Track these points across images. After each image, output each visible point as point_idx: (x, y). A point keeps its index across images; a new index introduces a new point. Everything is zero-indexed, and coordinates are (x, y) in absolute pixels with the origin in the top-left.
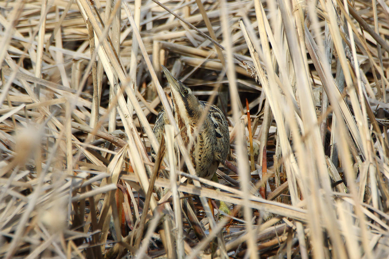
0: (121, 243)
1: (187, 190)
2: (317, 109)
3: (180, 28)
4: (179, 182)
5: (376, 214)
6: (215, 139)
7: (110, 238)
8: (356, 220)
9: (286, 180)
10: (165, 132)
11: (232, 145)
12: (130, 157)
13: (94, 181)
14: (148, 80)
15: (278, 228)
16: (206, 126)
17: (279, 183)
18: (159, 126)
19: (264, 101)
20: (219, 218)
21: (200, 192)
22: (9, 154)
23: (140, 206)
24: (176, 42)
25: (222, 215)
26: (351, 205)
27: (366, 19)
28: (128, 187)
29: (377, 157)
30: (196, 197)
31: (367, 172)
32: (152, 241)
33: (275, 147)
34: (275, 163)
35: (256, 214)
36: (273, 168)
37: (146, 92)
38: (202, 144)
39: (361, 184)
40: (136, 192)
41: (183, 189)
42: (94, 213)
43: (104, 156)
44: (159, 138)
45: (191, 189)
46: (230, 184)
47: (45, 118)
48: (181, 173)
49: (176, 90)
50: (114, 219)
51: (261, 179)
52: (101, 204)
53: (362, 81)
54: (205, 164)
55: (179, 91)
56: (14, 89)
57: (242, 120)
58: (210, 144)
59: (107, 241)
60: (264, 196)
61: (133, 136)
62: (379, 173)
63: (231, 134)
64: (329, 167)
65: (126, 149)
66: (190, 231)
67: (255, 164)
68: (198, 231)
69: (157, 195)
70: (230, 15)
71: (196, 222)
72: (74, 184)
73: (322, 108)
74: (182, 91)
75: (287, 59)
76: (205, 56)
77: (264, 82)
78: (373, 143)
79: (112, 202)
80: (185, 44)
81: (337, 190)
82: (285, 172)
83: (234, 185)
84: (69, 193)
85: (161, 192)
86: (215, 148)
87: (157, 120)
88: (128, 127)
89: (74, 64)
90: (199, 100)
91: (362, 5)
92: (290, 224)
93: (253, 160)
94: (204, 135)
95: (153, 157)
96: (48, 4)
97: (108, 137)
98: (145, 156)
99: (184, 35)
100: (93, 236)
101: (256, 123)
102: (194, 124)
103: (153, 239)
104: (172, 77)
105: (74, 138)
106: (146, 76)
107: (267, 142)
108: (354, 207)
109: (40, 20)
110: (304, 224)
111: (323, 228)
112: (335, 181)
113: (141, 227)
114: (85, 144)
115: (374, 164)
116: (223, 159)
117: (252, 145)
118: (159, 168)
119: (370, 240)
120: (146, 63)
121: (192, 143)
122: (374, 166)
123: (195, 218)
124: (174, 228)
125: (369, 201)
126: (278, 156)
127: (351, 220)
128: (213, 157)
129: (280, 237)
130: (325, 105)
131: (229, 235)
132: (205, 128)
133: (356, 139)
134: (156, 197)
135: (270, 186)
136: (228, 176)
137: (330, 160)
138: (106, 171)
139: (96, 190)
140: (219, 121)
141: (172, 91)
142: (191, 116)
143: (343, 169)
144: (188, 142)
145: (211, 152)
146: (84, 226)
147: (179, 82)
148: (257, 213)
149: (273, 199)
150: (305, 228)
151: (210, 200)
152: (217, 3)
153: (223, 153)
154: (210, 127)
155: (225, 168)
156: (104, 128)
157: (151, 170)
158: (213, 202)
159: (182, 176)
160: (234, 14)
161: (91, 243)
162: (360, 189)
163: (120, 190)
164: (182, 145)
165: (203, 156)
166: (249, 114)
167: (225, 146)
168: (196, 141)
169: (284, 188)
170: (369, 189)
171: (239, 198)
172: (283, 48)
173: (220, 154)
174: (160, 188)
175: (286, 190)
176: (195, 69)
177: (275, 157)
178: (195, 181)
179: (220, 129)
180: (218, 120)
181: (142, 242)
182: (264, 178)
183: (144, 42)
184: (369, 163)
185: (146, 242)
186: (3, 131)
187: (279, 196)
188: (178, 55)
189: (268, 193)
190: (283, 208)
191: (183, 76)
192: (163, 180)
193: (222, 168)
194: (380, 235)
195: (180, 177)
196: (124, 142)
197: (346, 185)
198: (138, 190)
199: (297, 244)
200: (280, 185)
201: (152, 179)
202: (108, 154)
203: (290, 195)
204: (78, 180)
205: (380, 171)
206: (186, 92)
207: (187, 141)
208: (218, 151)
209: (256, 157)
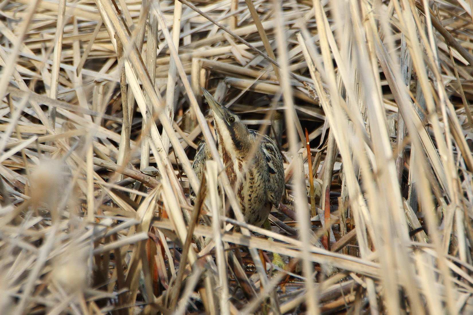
0: (153, 304)
1: (233, 239)
2: (391, 141)
3: (225, 42)
4: (223, 231)
5: (464, 268)
6: (268, 175)
7: (140, 298)
8: (440, 276)
9: (354, 227)
10: (206, 169)
11: (287, 185)
12: (164, 200)
13: (120, 229)
14: (186, 106)
15: (344, 286)
16: (257, 160)
17: (345, 231)
18: (199, 160)
19: (328, 131)
20: (272, 275)
21: (248, 242)
22: (17, 198)
23: (176, 258)
24: (219, 59)
25: (276, 271)
26: (433, 257)
27: (451, 32)
28: (162, 236)
29: (465, 199)
30: (244, 249)
31: (452, 217)
32: (191, 302)
33: (340, 187)
34: (340, 207)
35: (317, 269)
36: (338, 214)
37: (183, 121)
38: (253, 182)
39: (445, 231)
40: (171, 242)
41: (228, 238)
42: (121, 268)
43: (133, 198)
44: (200, 174)
45: (238, 238)
46: (286, 233)
47: (62, 152)
48: (226, 219)
49: (220, 117)
50: (145, 275)
51: (324, 227)
52: (129, 256)
53: (447, 107)
54: (256, 206)
55: (223, 119)
56: (23, 118)
57: (300, 154)
58: (262, 181)
59: (136, 303)
60: (327, 247)
61: (168, 174)
62: (467, 218)
63: (286, 172)
64: (406, 211)
65: (159, 190)
66: (236, 290)
67: (316, 208)
68: (247, 290)
69: (197, 246)
70: (286, 26)
71: (244, 279)
72: (95, 233)
73: (398, 139)
74: (227, 119)
75: (355, 79)
76: (255, 77)
77: (327, 108)
78: (460, 182)
79: (142, 255)
80: (230, 62)
81: (416, 239)
82: (352, 217)
83: (290, 234)
84: (89, 244)
85: (201, 242)
86: (268, 186)
87: (198, 153)
88: (162, 163)
89: (96, 87)
90: (248, 129)
91: (446, 14)
92: (359, 280)
93: (313, 202)
94: (255, 171)
95: (192, 200)
96: (66, 14)
97: (136, 175)
98: (182, 198)
99: (229, 52)
100: (118, 296)
101: (318, 158)
102: (242, 158)
103: (192, 299)
104: (215, 102)
105: (97, 176)
106: (183, 101)
107: (331, 182)
108: (436, 260)
109: (57, 34)
110: (376, 281)
111: (399, 286)
112: (413, 228)
113: (178, 285)
114: (110, 185)
115: (461, 207)
116: (276, 200)
117: (312, 185)
118: (199, 212)
119: (457, 300)
120: (183, 85)
121: (239, 181)
122: (462, 210)
123: (243, 274)
124: (218, 286)
125: (455, 253)
126: (344, 198)
127: (433, 276)
128: (266, 197)
129: (346, 297)
130: (401, 136)
131: (284, 294)
132: (256, 162)
133: (441, 177)
134: (195, 248)
135: (334, 234)
136: (283, 223)
137: (407, 203)
138: (135, 216)
139: (123, 240)
140: (272, 154)
141: (214, 119)
142: (238, 149)
143: (424, 213)
144: (234, 180)
145: (264, 191)
146: (107, 285)
147: (223, 108)
148: (319, 267)
149: (337, 251)
150: (376, 285)
151: (262, 252)
152: (269, 13)
153: (277, 193)
154: (262, 161)
155: (280, 213)
156: (132, 165)
157: (189, 216)
158: (265, 254)
159: (227, 222)
160: (290, 25)
161: (117, 305)
162: (444, 239)
163: (151, 240)
164: (228, 185)
165: (254, 195)
166: (309, 147)
167: (279, 184)
168: (245, 178)
169: (351, 237)
170: (455, 238)
171: (297, 250)
172: (351, 67)
173: (273, 193)
174: (200, 238)
175: (353, 240)
176: (243, 92)
177: (341, 200)
178: (243, 229)
179: (273, 163)
180: (270, 153)
181: (179, 303)
182: (327, 224)
183: (181, 60)
184: (455, 206)
185: (184, 303)
186: (10, 169)
187: (345, 247)
188: (222, 76)
189: (332, 243)
190: (349, 262)
191: (228, 101)
192: (204, 228)
193: (276, 213)
194: (468, 295)
195: (225, 223)
196: (157, 182)
197: (426, 232)
198: (174, 240)
199: (367, 306)
200: (346, 233)
201: (191, 226)
202: (137, 196)
203: (358, 245)
204: (100, 228)
205: (469, 217)
206: (232, 119)
207: (234, 178)
208: (271, 190)
209: (318, 200)
